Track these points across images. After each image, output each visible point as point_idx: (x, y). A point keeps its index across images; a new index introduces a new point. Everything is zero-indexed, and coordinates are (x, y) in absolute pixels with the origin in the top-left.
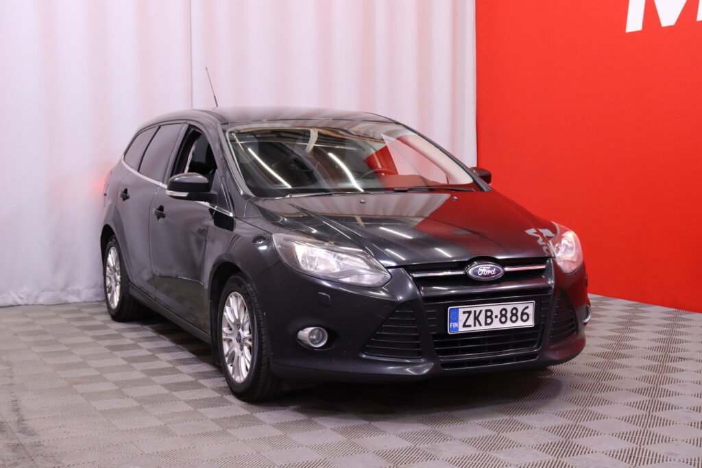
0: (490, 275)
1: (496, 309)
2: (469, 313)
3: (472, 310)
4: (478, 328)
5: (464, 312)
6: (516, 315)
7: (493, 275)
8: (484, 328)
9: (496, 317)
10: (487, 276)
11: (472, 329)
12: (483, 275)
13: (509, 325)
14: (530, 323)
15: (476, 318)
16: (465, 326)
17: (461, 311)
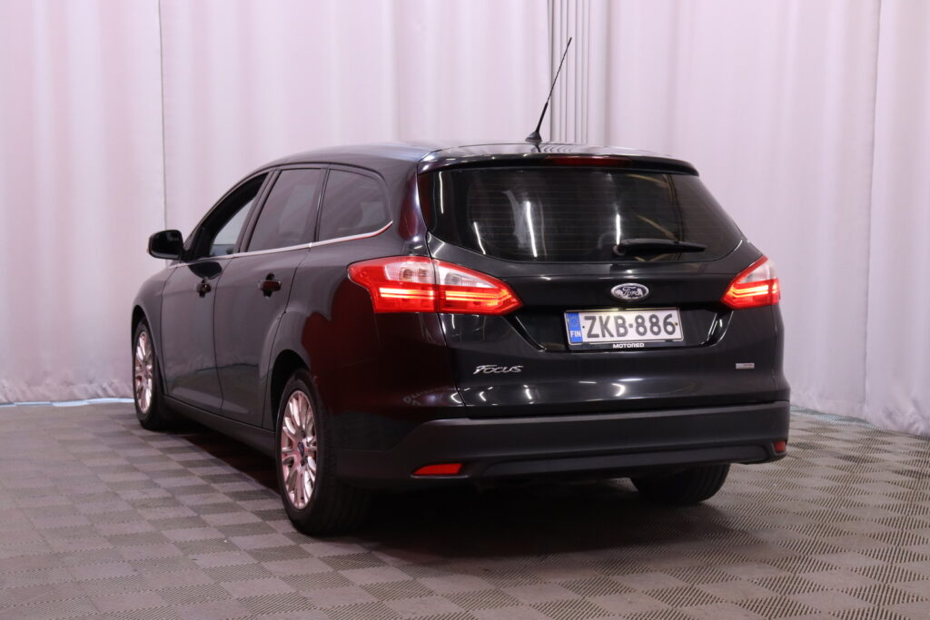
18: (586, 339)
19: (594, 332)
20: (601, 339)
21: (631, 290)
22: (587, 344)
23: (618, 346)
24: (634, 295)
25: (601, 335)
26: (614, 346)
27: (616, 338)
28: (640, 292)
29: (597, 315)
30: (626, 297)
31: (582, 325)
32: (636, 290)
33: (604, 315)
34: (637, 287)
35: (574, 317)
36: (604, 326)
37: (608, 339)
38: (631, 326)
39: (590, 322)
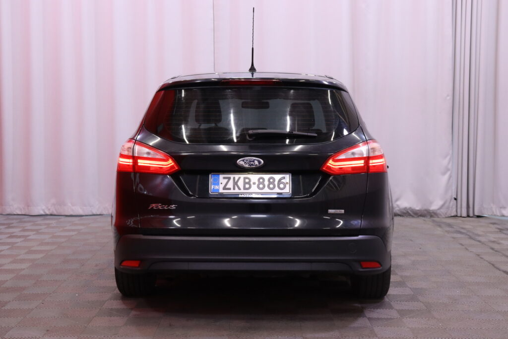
18: (221, 191)
19: (227, 187)
20: (232, 191)
21: (250, 161)
22: (221, 194)
23: (242, 196)
24: (252, 165)
25: (232, 188)
26: (240, 196)
27: (242, 191)
28: (256, 163)
29: (232, 176)
30: (247, 166)
31: (220, 182)
32: (254, 161)
33: (237, 176)
34: (255, 160)
35: (216, 177)
36: (236, 183)
37: (237, 190)
38: (254, 183)
39: (226, 180)
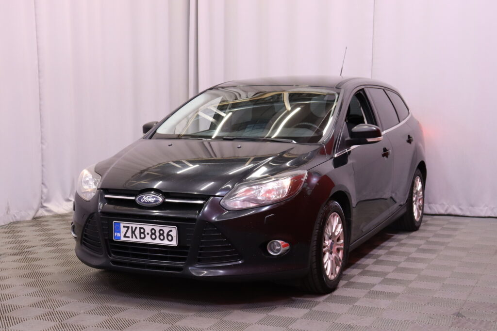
0: (150, 202)
1: (148, 228)
2: (128, 227)
3: (130, 226)
4: (134, 240)
5: (124, 227)
6: (163, 235)
7: (152, 203)
8: (139, 240)
9: (148, 234)
10: (147, 203)
11: (130, 240)
12: (144, 202)
13: (158, 241)
14: (174, 243)
15: (133, 232)
16: (125, 236)
17: (122, 225)
